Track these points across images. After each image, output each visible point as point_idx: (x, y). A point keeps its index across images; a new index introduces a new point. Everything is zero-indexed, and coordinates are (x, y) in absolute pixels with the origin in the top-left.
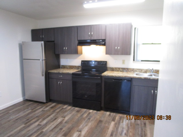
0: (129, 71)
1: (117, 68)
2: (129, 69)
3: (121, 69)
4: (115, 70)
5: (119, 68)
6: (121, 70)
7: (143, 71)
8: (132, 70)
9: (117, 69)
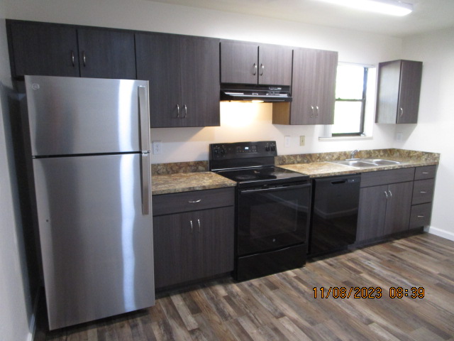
0: (314, 159)
1: (291, 155)
2: (313, 154)
3: (298, 157)
4: (287, 161)
5: (295, 156)
6: (299, 159)
7: (335, 157)
8: (319, 158)
9: (292, 158)
